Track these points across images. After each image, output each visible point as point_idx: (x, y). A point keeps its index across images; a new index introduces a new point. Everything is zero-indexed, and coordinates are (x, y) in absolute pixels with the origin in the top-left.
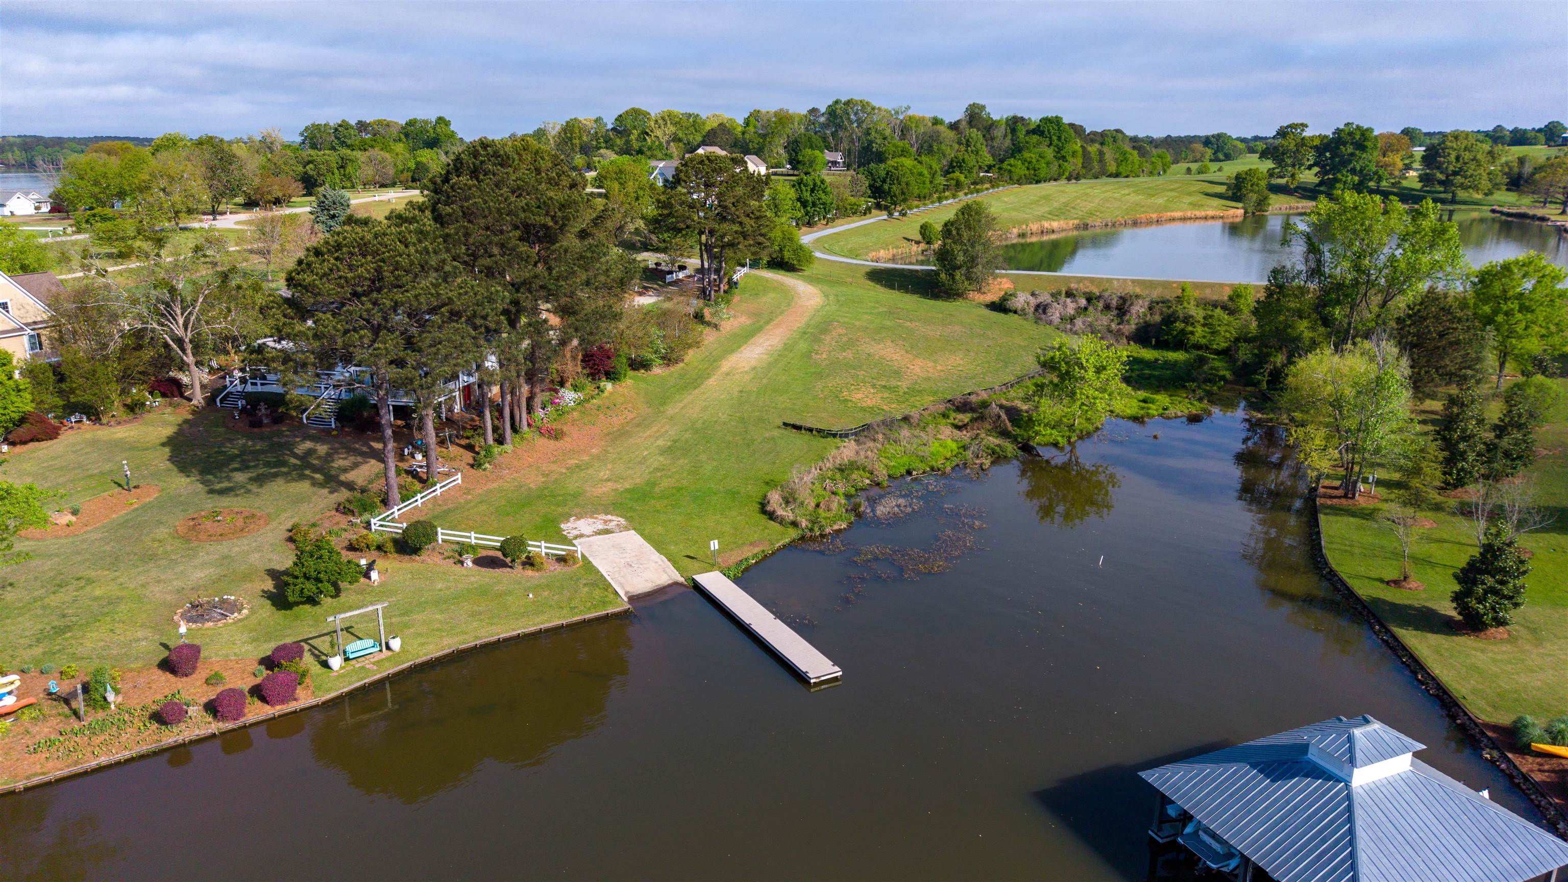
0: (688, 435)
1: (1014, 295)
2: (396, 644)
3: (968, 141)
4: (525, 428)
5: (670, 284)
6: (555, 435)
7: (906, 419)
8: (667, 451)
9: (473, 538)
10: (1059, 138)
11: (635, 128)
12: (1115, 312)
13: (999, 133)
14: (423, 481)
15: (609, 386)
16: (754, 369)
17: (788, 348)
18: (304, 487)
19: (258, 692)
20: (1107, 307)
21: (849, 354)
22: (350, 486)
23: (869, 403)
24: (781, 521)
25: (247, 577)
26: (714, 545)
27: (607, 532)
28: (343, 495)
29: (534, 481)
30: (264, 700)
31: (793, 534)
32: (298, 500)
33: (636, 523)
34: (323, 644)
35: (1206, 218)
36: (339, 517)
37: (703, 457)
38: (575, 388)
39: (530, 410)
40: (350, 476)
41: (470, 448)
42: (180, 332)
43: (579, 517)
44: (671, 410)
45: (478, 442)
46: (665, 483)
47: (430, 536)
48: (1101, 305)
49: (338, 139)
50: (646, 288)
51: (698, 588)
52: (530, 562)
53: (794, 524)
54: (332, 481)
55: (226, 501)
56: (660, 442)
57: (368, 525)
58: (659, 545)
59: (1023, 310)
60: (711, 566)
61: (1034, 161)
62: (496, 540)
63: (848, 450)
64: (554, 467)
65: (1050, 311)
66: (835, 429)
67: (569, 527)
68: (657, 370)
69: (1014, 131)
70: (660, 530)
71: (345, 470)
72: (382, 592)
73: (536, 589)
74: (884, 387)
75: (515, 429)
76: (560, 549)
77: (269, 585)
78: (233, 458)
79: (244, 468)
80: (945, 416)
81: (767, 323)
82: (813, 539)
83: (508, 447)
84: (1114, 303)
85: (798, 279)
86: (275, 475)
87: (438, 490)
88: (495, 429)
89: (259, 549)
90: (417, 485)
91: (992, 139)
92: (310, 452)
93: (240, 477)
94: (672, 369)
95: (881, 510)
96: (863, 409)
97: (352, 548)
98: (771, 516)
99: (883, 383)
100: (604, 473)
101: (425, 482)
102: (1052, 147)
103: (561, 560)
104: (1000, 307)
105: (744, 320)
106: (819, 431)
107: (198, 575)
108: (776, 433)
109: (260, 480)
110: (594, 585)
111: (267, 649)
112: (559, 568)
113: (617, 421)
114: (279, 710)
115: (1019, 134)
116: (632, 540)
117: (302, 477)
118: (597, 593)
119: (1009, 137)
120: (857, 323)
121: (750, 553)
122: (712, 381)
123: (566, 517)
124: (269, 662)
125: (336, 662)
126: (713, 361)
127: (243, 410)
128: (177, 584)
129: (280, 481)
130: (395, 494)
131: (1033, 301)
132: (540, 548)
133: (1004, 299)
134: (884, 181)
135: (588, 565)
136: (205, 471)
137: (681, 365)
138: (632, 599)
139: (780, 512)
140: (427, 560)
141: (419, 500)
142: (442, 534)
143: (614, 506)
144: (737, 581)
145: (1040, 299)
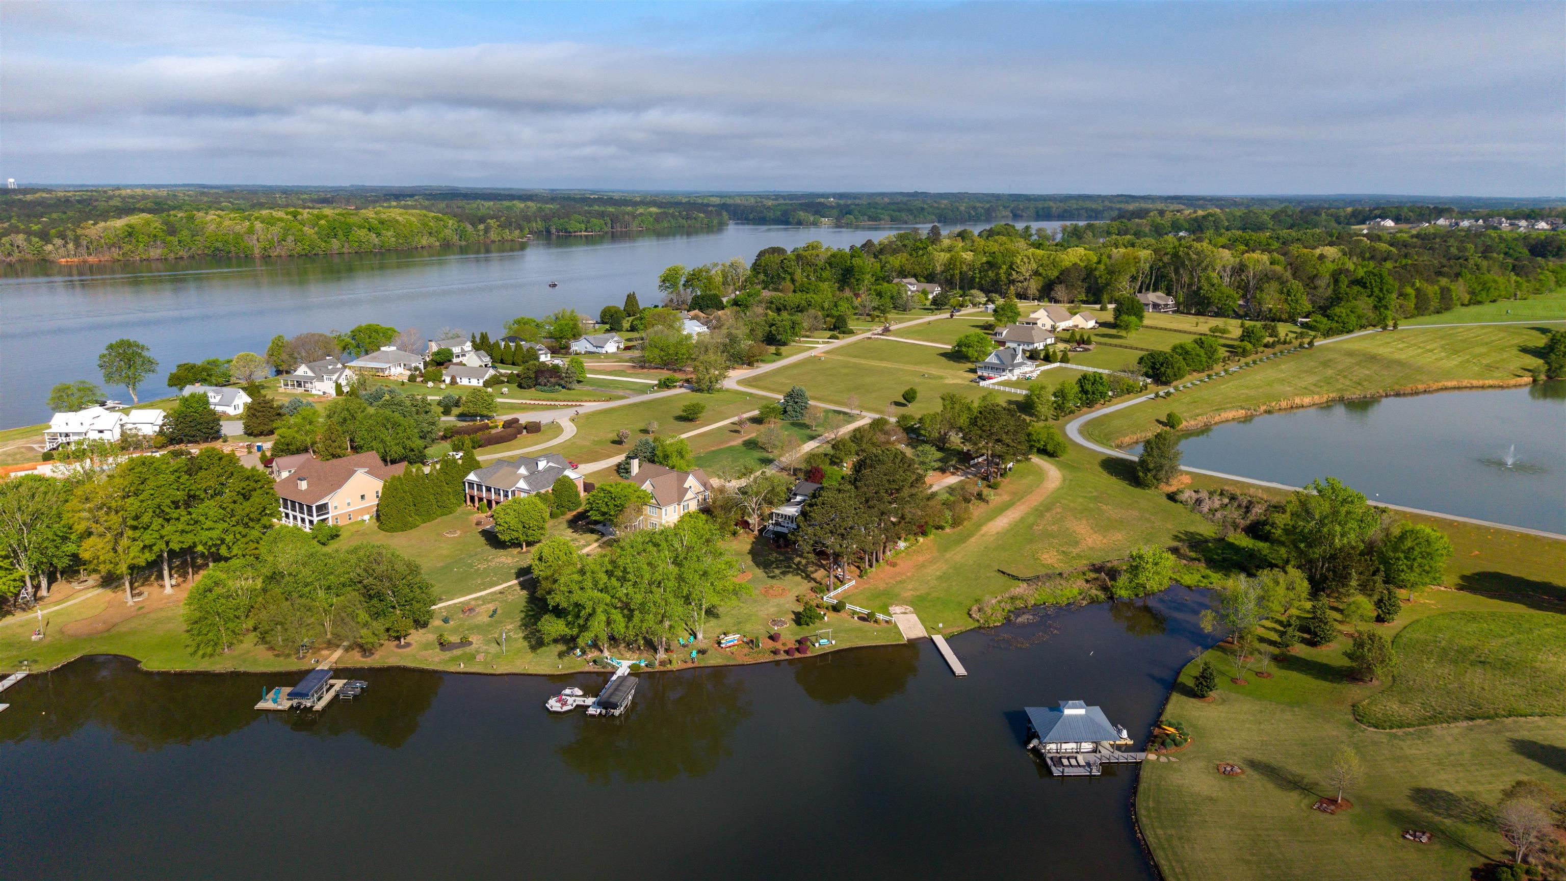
0: (951, 571)
1: (1181, 492)
2: (834, 642)
3: (1289, 291)
4: (881, 561)
5: (973, 466)
6: (893, 565)
7: (1060, 574)
8: (939, 578)
9: (858, 609)
10: (1381, 290)
11: (1004, 263)
12: (1244, 510)
13: (1321, 283)
14: (841, 582)
15: (921, 539)
16: (998, 533)
17: (1022, 520)
18: (798, 578)
19: (798, 650)
20: (1239, 506)
21: (1055, 528)
22: (815, 580)
23: (1049, 561)
24: (973, 619)
25: (786, 613)
26: (941, 625)
27: (905, 613)
28: (813, 584)
29: (882, 586)
30: (799, 652)
31: (976, 625)
32: (798, 584)
33: (917, 612)
34: (813, 639)
35: (1483, 387)
36: (812, 594)
37: (954, 584)
38: (906, 540)
39: (884, 552)
40: (814, 576)
41: (858, 567)
42: (753, 506)
43: (896, 605)
44: (948, 556)
45: (862, 565)
46: (934, 595)
47: (844, 607)
48: (1236, 504)
49: (783, 268)
50: (957, 469)
51: (932, 640)
52: (876, 621)
53: (978, 621)
54: (808, 577)
55: (774, 582)
56: (938, 573)
57: (822, 598)
58: (923, 621)
59: (1186, 501)
60: (939, 632)
61: (1344, 315)
62: (866, 611)
63: (1021, 589)
64: (891, 581)
65: (1203, 504)
66: (1020, 576)
67: (892, 609)
68: (948, 530)
69: (1336, 281)
70: (925, 615)
71: (812, 573)
72: (828, 625)
73: (877, 631)
74: (1063, 552)
75: (877, 561)
76: (887, 618)
77: (793, 617)
78: (773, 562)
79: (777, 568)
80: (1084, 574)
81: (1019, 500)
82: (984, 628)
83: (873, 569)
84: (1244, 504)
85: (1053, 464)
86: (789, 572)
87: (846, 586)
88: (869, 561)
89: (788, 603)
90: (839, 583)
91: (1315, 288)
92: (800, 562)
93: (777, 572)
94: (956, 530)
95: (1020, 620)
96: (1043, 565)
97: (817, 606)
98: (970, 616)
99: (1065, 549)
100: (910, 587)
101: (842, 582)
102: (1372, 299)
103: (887, 622)
104: (1172, 497)
105: (1006, 498)
106: (1013, 576)
107: (772, 610)
108: (993, 574)
109: (784, 573)
110: (896, 633)
111: (798, 638)
112: (886, 625)
113: (921, 559)
114: (803, 656)
115: (1341, 284)
116: (914, 618)
117: (798, 574)
118: (897, 636)
119: (1332, 287)
120: (1072, 505)
121: (955, 630)
122: (973, 540)
123: (892, 605)
124: (799, 642)
125: (817, 645)
126: (979, 525)
127: (773, 539)
128: (766, 612)
129: (790, 575)
130: (832, 587)
131: (1194, 496)
132: (881, 616)
133: (1175, 493)
134: (1162, 365)
135: (896, 625)
136: (765, 568)
137: (961, 527)
138: (909, 640)
139: (974, 615)
140: (842, 614)
141: (840, 590)
142: (848, 606)
143: (910, 603)
144: (946, 640)
145: (1200, 495)
